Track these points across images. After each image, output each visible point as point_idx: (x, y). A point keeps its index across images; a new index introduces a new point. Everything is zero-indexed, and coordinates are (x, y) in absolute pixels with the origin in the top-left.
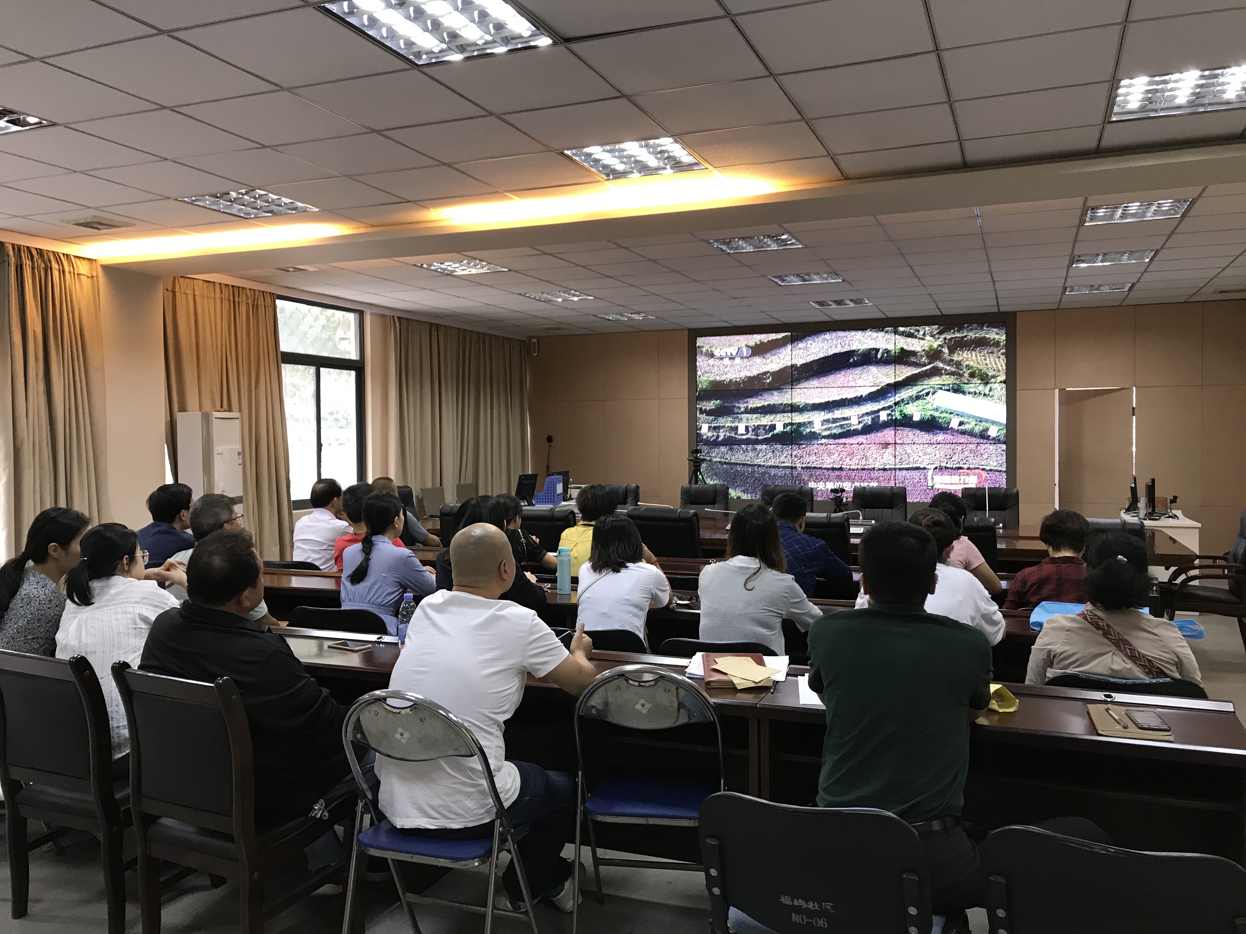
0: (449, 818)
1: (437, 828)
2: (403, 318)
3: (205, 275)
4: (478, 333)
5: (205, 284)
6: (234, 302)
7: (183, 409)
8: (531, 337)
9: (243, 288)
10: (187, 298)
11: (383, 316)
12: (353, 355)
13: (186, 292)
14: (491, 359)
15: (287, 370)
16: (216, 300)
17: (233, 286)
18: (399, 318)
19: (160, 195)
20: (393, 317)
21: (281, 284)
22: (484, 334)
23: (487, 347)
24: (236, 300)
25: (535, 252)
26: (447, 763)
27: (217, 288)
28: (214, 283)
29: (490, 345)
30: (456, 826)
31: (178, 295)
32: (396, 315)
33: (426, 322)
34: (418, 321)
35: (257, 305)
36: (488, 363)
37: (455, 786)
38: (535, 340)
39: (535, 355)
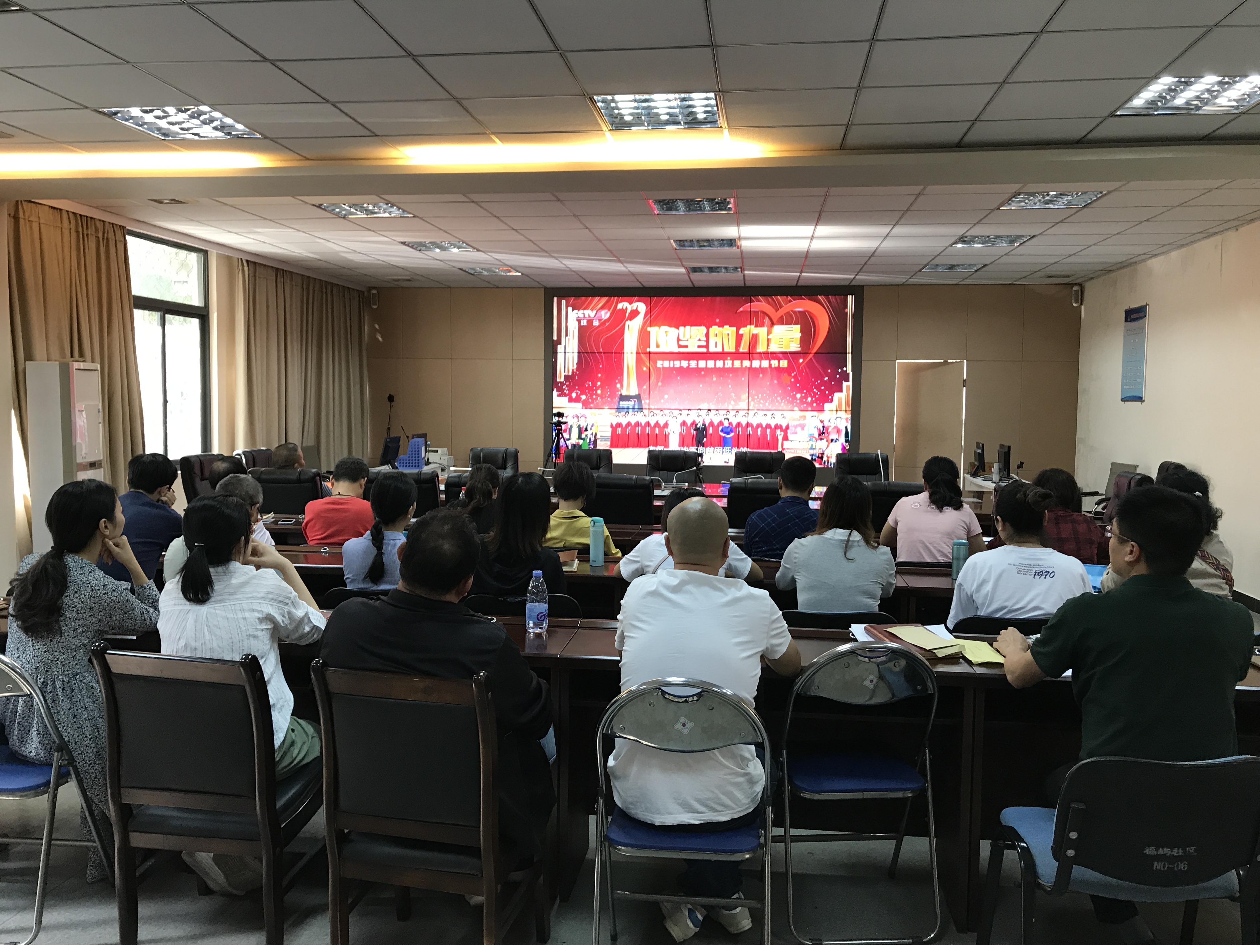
0: (717, 811)
1: (702, 822)
2: (252, 262)
3: (52, 201)
4: (321, 280)
5: (51, 210)
6: (83, 234)
7: (29, 357)
8: (370, 289)
9: (91, 218)
10: (31, 228)
11: (229, 258)
12: (196, 301)
13: (30, 219)
14: (332, 308)
15: (138, 314)
16: (63, 230)
17: (81, 216)
18: (247, 261)
19: (78, 104)
20: (241, 259)
21: (130, 217)
22: (326, 282)
23: (329, 296)
24: (85, 232)
25: (466, 200)
26: (720, 753)
27: (65, 215)
28: (61, 210)
29: (332, 295)
30: (724, 818)
31: (22, 222)
32: (245, 258)
33: (272, 267)
34: (265, 265)
35: (107, 239)
36: (330, 315)
37: (728, 777)
38: (375, 292)
39: (375, 307)
